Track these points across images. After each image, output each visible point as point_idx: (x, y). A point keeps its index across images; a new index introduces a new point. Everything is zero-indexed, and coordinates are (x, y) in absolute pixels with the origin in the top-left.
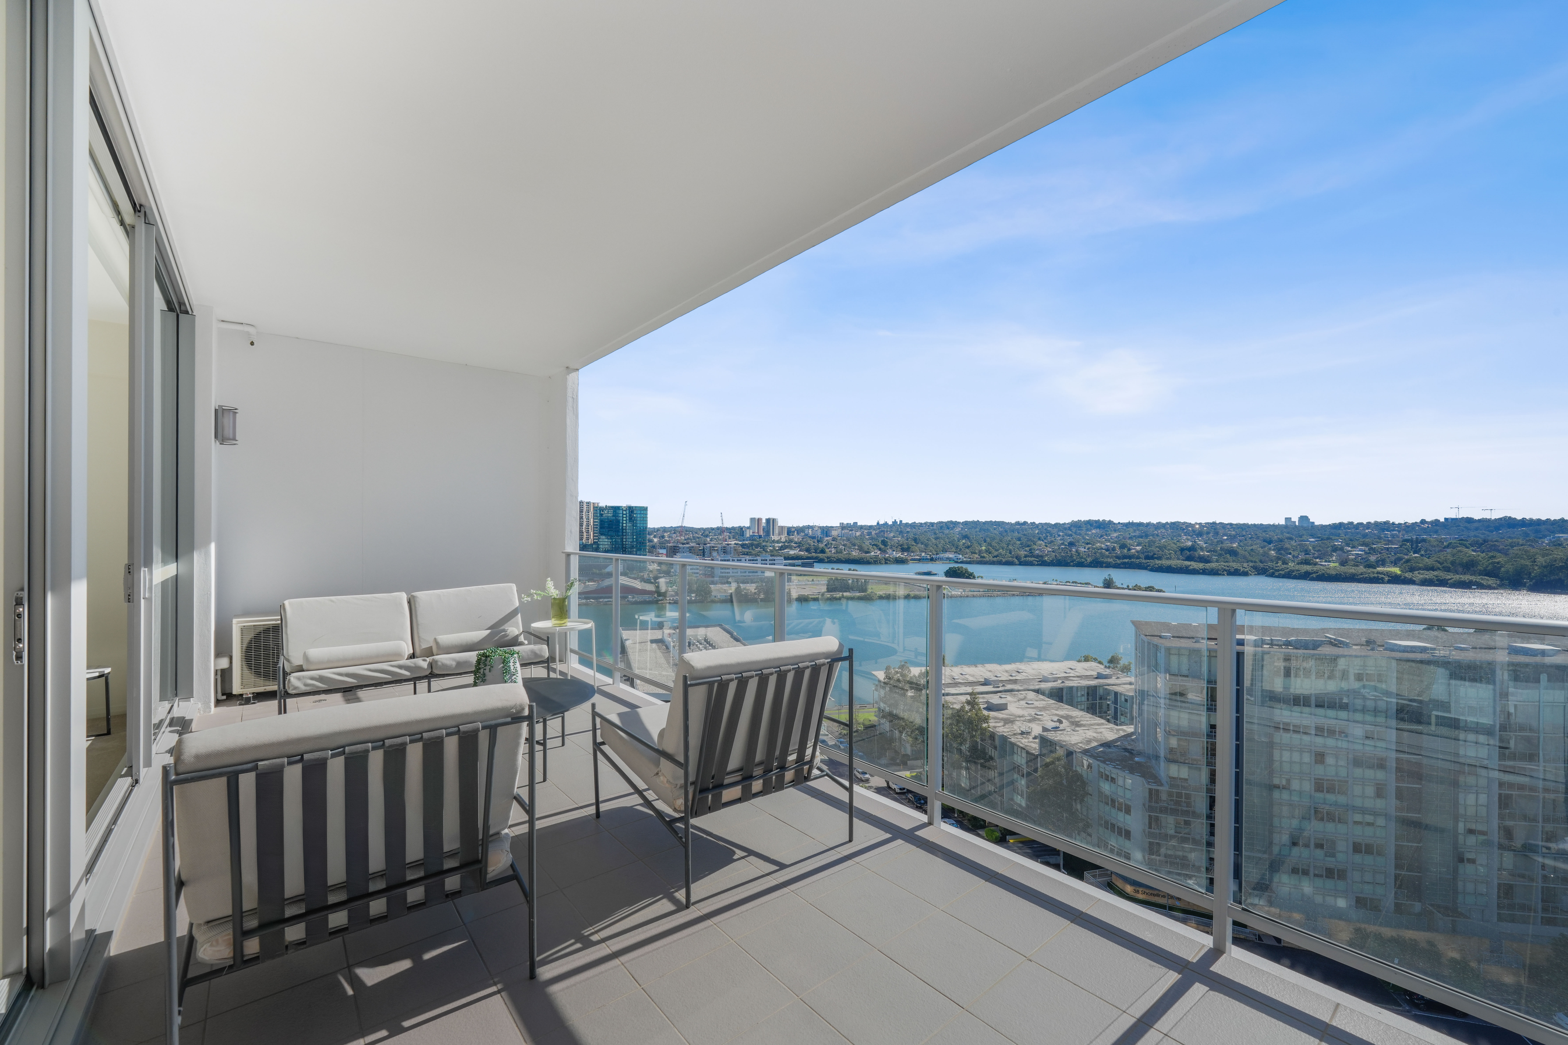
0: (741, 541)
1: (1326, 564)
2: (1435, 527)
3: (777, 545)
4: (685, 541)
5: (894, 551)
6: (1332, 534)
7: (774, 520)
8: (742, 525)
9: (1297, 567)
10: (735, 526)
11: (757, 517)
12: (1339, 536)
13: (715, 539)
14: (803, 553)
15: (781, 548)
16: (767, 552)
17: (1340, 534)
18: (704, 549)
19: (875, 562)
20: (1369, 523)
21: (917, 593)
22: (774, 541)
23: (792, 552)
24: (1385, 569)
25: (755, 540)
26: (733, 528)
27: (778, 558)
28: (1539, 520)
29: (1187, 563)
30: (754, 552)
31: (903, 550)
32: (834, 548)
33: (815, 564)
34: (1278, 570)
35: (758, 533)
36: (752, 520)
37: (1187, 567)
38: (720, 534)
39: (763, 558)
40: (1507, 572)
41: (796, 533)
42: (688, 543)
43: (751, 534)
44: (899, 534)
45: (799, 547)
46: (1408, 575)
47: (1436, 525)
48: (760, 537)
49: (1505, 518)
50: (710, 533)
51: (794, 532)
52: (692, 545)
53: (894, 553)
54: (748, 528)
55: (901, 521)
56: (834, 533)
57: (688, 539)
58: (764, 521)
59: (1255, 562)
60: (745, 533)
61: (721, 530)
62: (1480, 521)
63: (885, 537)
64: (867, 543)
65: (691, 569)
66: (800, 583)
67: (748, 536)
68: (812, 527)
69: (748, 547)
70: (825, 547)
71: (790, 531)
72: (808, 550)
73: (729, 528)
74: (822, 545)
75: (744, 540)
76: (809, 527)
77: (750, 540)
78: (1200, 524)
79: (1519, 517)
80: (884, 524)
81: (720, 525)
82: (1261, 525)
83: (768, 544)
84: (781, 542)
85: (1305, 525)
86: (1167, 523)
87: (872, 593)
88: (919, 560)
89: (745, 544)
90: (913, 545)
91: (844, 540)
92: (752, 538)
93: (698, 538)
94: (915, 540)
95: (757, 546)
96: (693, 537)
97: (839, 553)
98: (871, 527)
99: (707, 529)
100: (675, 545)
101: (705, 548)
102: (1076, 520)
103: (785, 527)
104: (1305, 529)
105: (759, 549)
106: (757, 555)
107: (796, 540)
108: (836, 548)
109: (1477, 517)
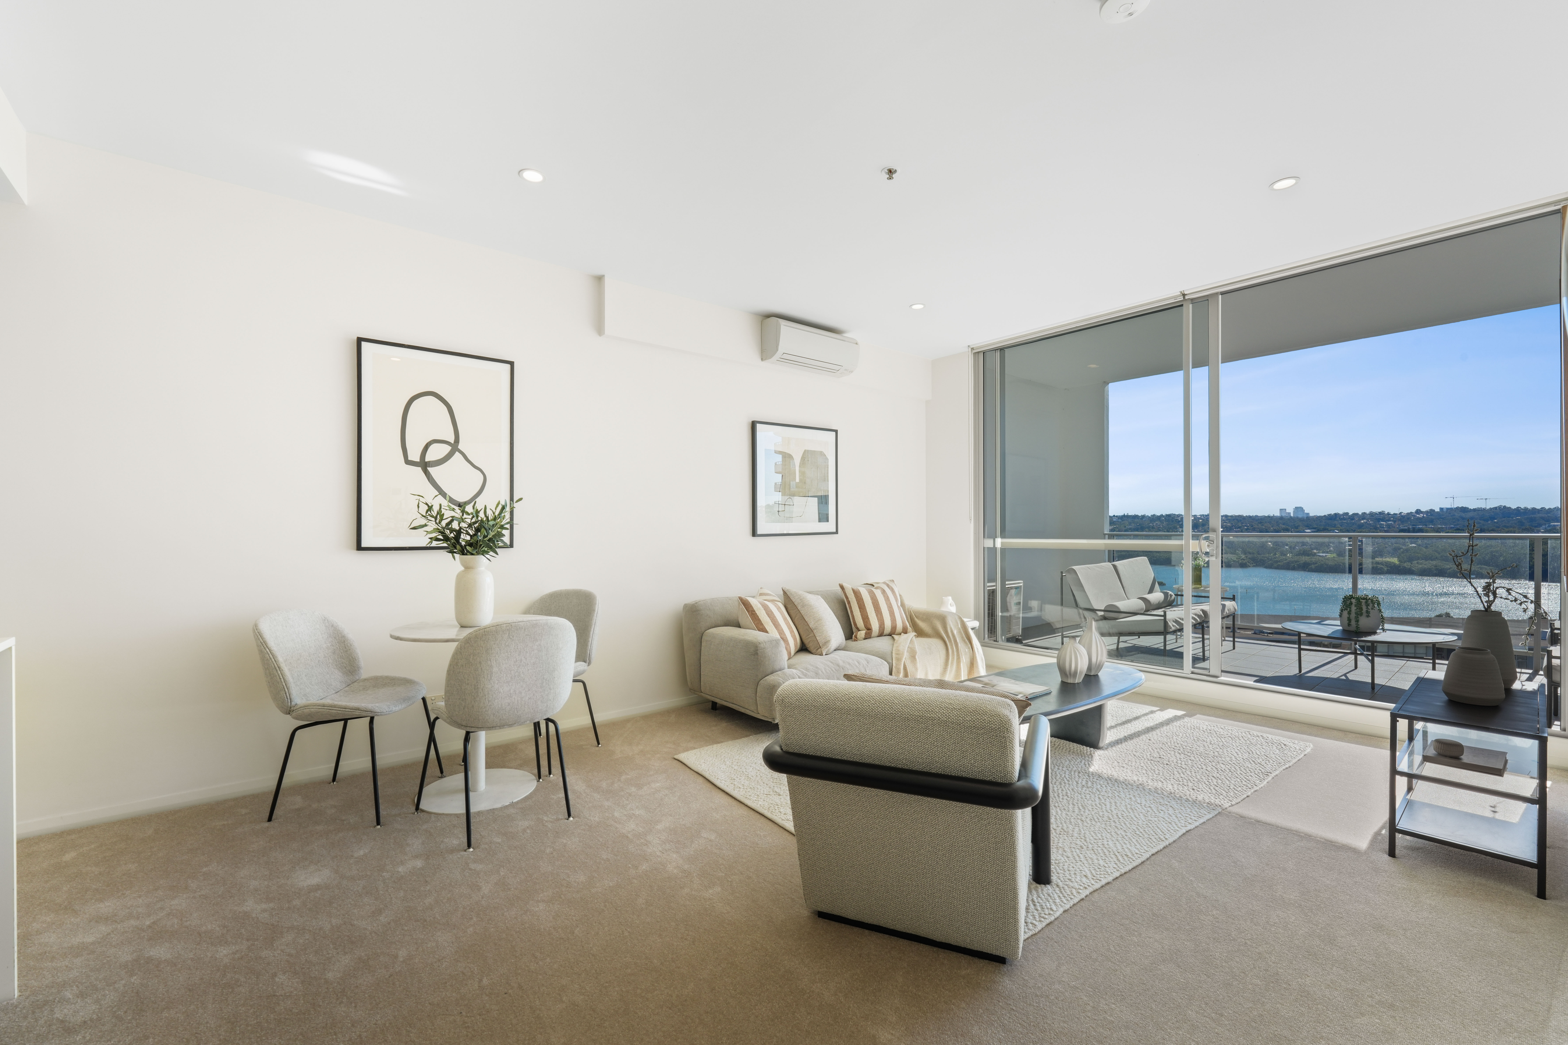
1: (1324, 554)
2: (1431, 517)
6: (1328, 524)
9: (1295, 559)
12: (1335, 527)
17: (1335, 525)
20: (1364, 514)
24: (1382, 559)
28: (1534, 509)
34: (1276, 562)
40: (1504, 560)
46: (1407, 565)
47: (1431, 515)
49: (1500, 507)
59: (1254, 554)
62: (1474, 510)
79: (1514, 507)
82: (1256, 516)
85: (1300, 516)
86: (1162, 515)
104: (1300, 520)
109: (1471, 507)
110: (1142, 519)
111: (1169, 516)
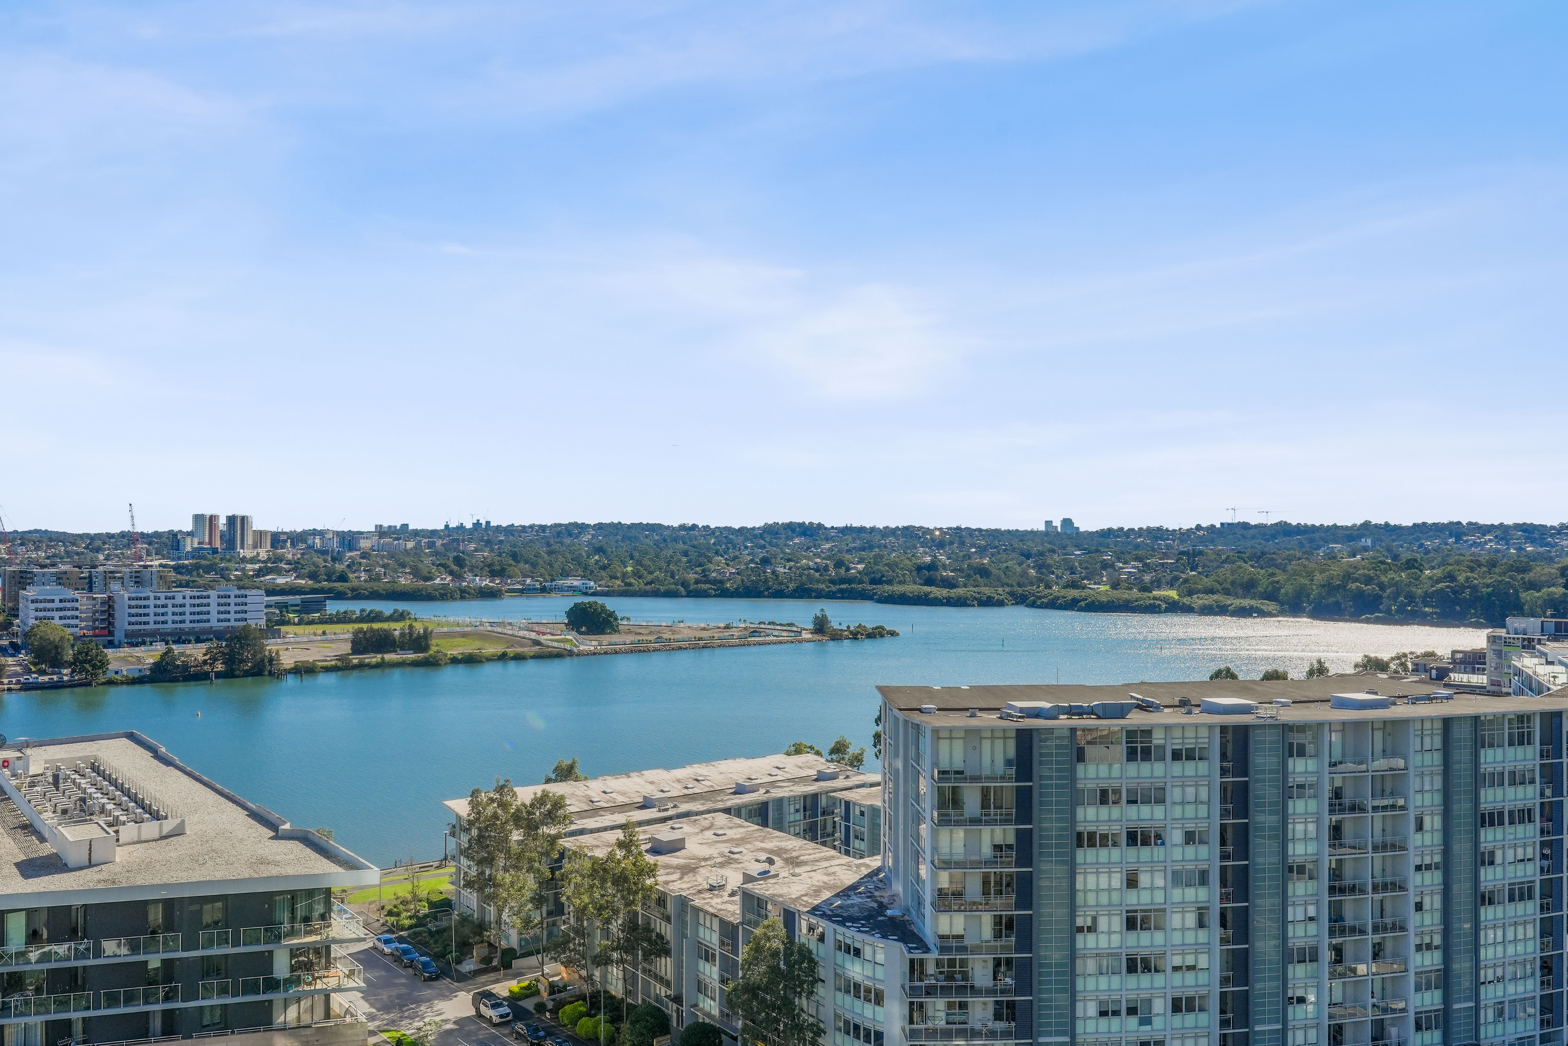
0: (173, 560)
1: (1096, 587)
2: (1212, 535)
3: (249, 566)
4: (48, 561)
5: (476, 575)
6: (1100, 544)
7: (243, 519)
8: (176, 529)
9: (1063, 592)
10: (161, 529)
11: (208, 512)
12: (1108, 547)
13: (117, 556)
14: (303, 582)
15: (259, 573)
16: (229, 580)
17: (1108, 544)
18: (90, 577)
19: (443, 595)
20: (1141, 529)
21: (519, 650)
22: (244, 560)
23: (281, 581)
24: (1162, 593)
25: (204, 558)
26: (157, 534)
27: (254, 592)
28: (1313, 526)
29: (927, 589)
30: (201, 581)
31: (493, 574)
32: (364, 570)
33: (328, 602)
34: (1040, 598)
35: (210, 543)
36: (198, 519)
37: (927, 595)
38: (128, 546)
39: (222, 593)
40: (1286, 594)
41: (288, 544)
42: (53, 565)
43: (196, 545)
44: (486, 546)
45: (295, 570)
46: (1186, 600)
47: (1212, 533)
48: (215, 551)
49: (1281, 522)
50: (104, 543)
51: (286, 541)
52: (63, 568)
53: (477, 579)
54: (190, 534)
55: (488, 523)
56: (365, 544)
57: (54, 556)
58: (223, 521)
59: (1012, 586)
60: (181, 543)
61: (129, 539)
62: (1256, 526)
63: (459, 551)
64: (428, 561)
65: (61, 618)
66: (298, 639)
67: (189, 549)
68: (321, 533)
69: (189, 572)
70: (347, 571)
71: (277, 539)
72: (313, 576)
73: (148, 535)
74: (342, 567)
75: (179, 558)
76: (314, 533)
77: (193, 558)
78: (941, 529)
79: (1294, 523)
80: (457, 528)
81: (127, 527)
82: (1017, 531)
83: (232, 565)
84: (259, 561)
85: (1069, 532)
86: (897, 527)
87: (438, 652)
88: (521, 591)
89: (184, 566)
90: (510, 565)
91: (383, 557)
92: (197, 553)
93: (78, 554)
94: (514, 556)
95: (208, 569)
96: (67, 552)
97: (375, 580)
98: (434, 533)
99: (98, 536)
100: (23, 568)
101: (94, 574)
102: (771, 522)
103: (266, 532)
104: (1070, 537)
105: (212, 575)
106: (206, 587)
107: (290, 556)
108: (368, 571)
109: (1253, 522)
110: (870, 533)
111: (906, 528)
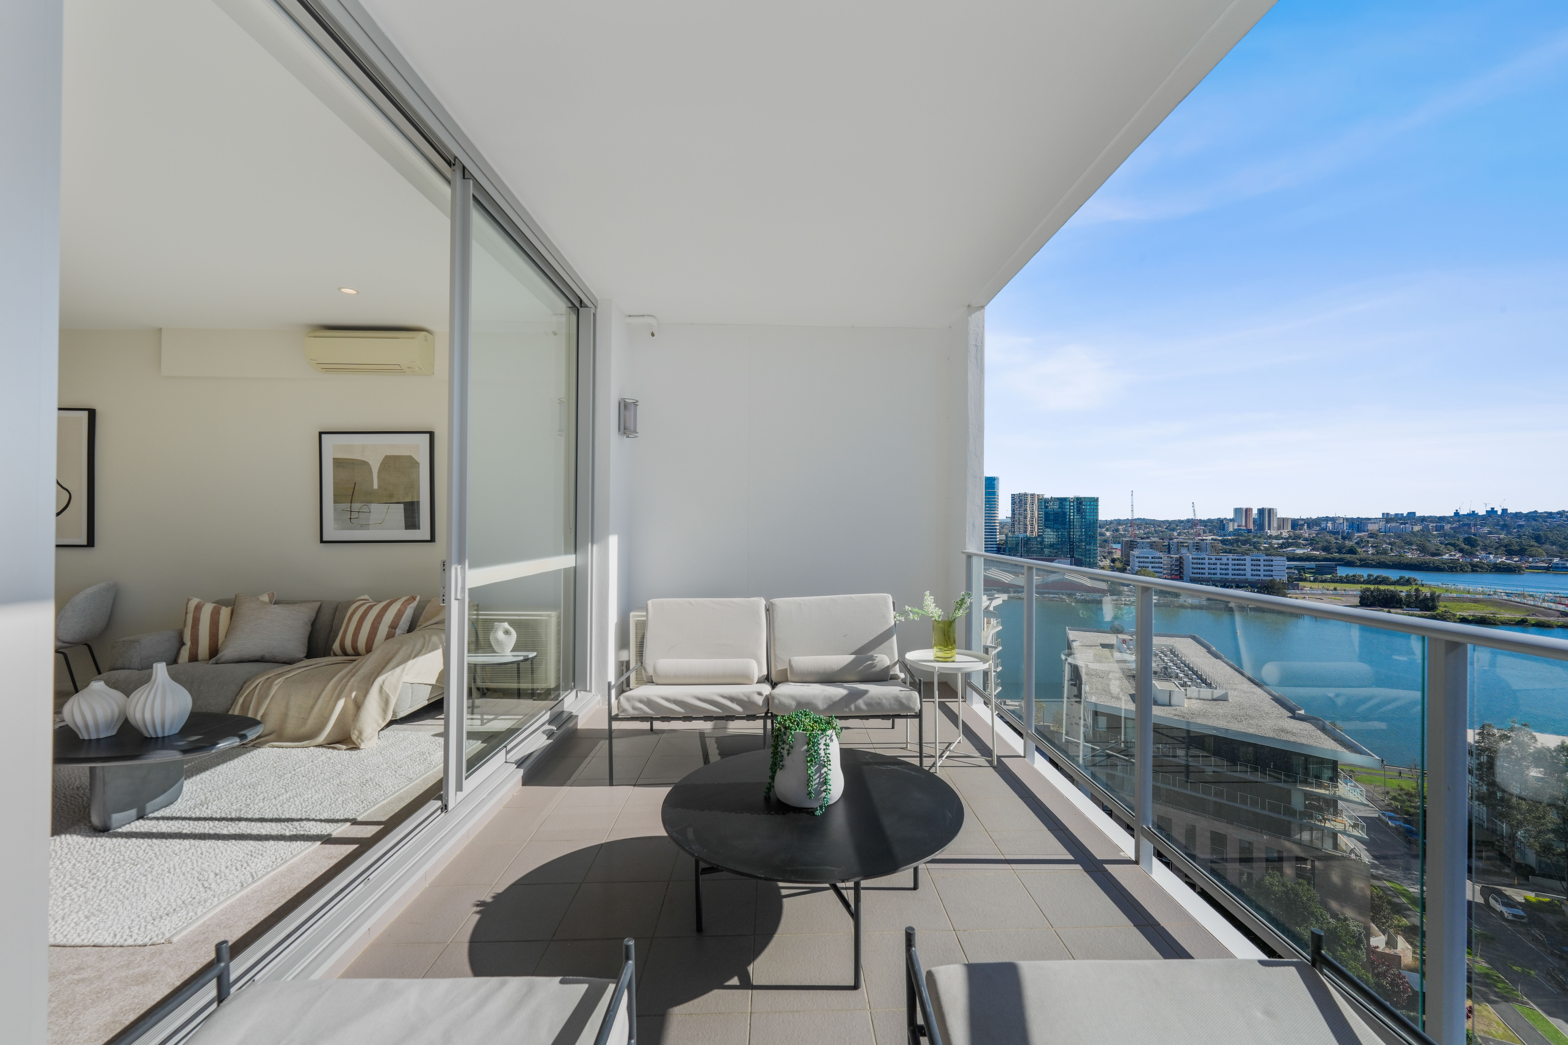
0: (1220, 536)
3: (1274, 541)
4: (1145, 536)
5: (1490, 553)
7: (1270, 510)
8: (1222, 517)
10: (1213, 517)
11: (1244, 506)
13: (1185, 533)
14: (1318, 553)
15: (1282, 546)
16: (1260, 550)
18: (1169, 545)
19: (1453, 568)
21: (1543, 619)
22: (1270, 537)
23: (1299, 551)
25: (1241, 535)
26: (1209, 521)
27: (1278, 558)
30: (1239, 550)
31: (1510, 553)
32: (1372, 546)
33: (1338, 568)
35: (1246, 526)
36: (1237, 511)
38: (1191, 528)
39: (1255, 558)
41: (1305, 527)
42: (1148, 538)
43: (1236, 527)
44: (1502, 529)
45: (1311, 544)
48: (1249, 531)
50: (1177, 526)
51: (1303, 525)
52: (1154, 539)
53: (1491, 556)
54: (1231, 520)
55: (1505, 511)
56: (1372, 527)
57: (1149, 533)
58: (1255, 512)
60: (1226, 526)
61: (1192, 523)
63: (1471, 533)
64: (1436, 541)
65: (1152, 567)
66: (1313, 592)
67: (1231, 529)
68: (1333, 520)
69: (1232, 544)
70: (1355, 546)
71: (1296, 524)
72: (1326, 549)
73: (1204, 521)
74: (1351, 543)
75: (1225, 535)
76: (1327, 519)
77: (1234, 535)
80: (1468, 515)
81: (1191, 517)
83: (1261, 540)
84: (1282, 538)
87: (1445, 612)
88: (1547, 569)
89: (1228, 540)
90: (1532, 546)
91: (1390, 537)
92: (1237, 532)
93: (1162, 532)
94: (1538, 539)
95: (1244, 543)
96: (1156, 531)
97: (1382, 554)
98: (1442, 519)
99: (1174, 522)
100: (1132, 539)
101: (1171, 543)
103: (1287, 519)
105: (1247, 546)
106: (1243, 554)
107: (1307, 535)
108: (1375, 547)
